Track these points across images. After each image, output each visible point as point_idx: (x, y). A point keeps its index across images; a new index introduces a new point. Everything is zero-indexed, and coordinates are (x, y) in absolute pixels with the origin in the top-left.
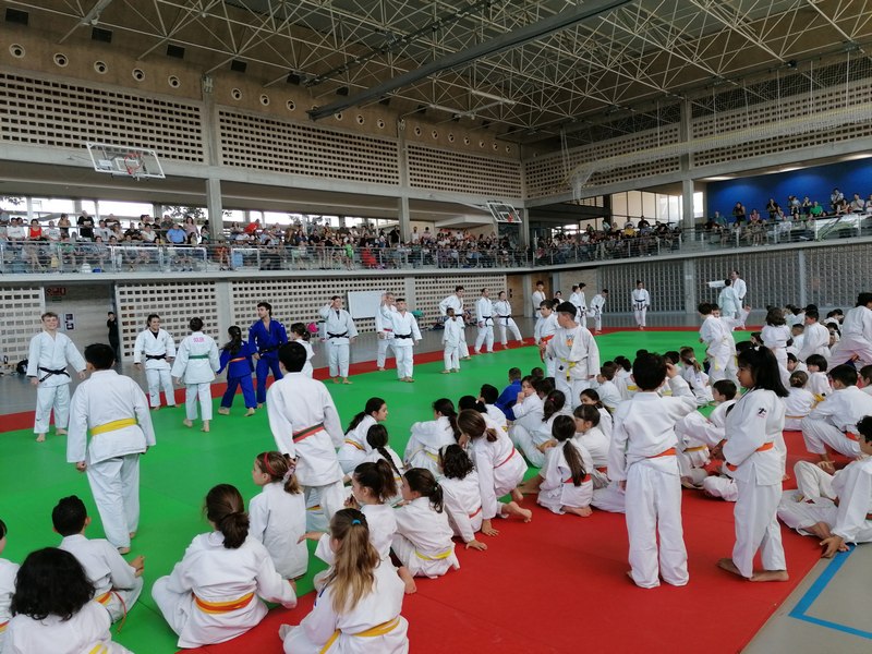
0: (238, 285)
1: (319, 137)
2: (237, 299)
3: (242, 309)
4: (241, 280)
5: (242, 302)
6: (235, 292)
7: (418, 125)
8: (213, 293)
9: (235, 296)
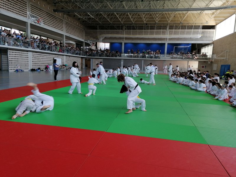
0: (33, 53)
1: (49, 15)
7: (67, 16)
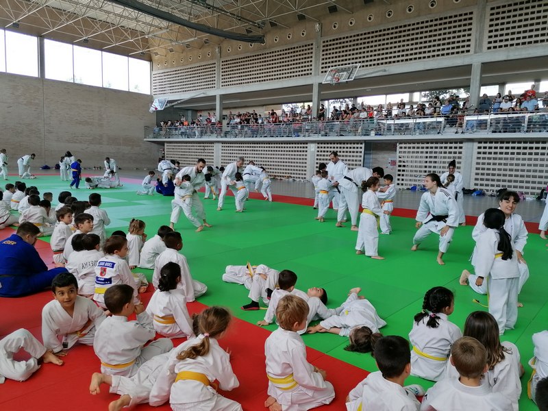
2: (480, 156)
3: (483, 164)
4: (486, 141)
5: (484, 158)
6: (480, 150)
8: (461, 150)
9: (479, 153)
